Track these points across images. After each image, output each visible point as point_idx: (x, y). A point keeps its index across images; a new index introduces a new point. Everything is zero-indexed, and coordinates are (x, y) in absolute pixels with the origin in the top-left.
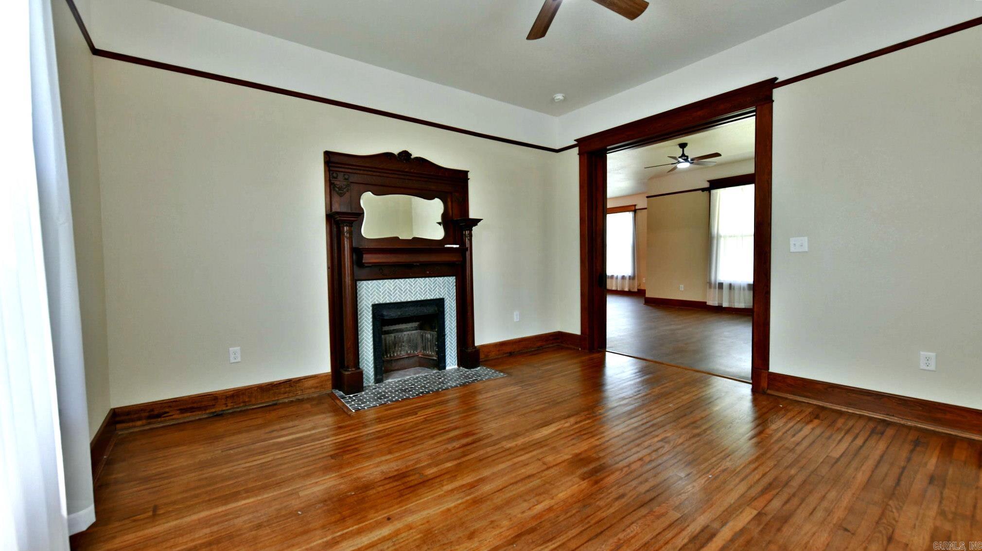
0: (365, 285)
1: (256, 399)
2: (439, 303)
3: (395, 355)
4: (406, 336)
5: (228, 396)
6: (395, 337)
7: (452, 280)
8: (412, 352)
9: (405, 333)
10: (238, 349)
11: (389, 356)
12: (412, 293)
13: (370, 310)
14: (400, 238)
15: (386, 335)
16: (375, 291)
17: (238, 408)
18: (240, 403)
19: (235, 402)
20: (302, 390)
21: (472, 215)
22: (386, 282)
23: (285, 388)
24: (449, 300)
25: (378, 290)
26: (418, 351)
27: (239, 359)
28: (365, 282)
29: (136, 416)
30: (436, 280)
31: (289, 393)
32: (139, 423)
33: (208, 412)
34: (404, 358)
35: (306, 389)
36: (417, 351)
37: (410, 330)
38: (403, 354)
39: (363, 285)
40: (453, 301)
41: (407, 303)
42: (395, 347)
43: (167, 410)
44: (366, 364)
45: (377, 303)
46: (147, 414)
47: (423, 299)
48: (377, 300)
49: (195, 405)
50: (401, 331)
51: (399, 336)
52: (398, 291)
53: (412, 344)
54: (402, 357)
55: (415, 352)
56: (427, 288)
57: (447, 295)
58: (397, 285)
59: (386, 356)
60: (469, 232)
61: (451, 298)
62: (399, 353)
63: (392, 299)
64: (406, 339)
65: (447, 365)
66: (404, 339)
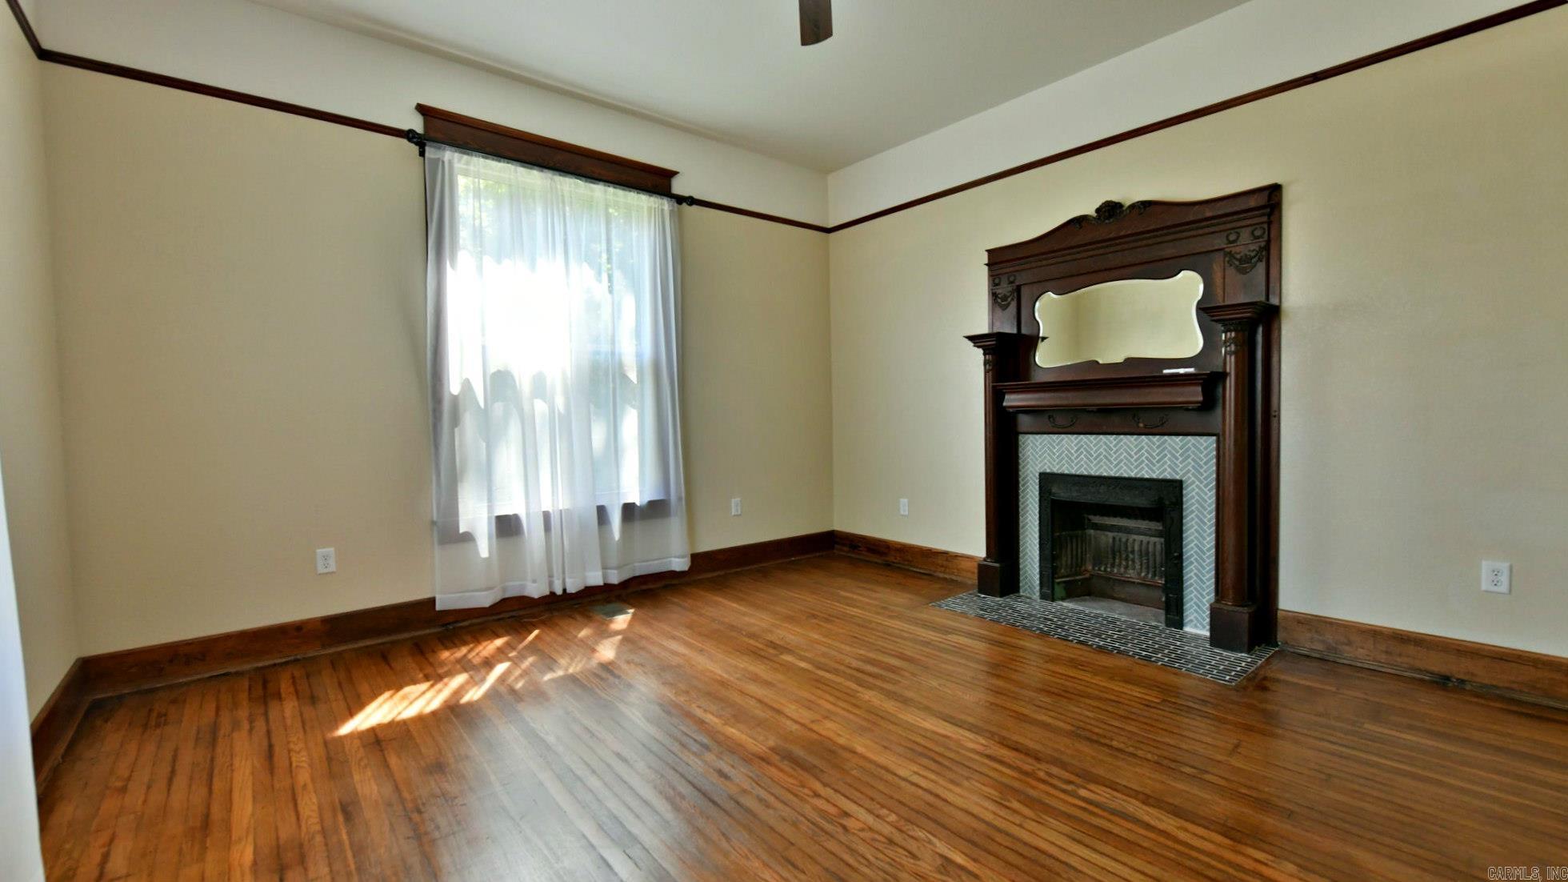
0: (1032, 441)
1: (917, 562)
2: (1174, 488)
3: (1115, 571)
4: (1137, 544)
5: (898, 549)
6: (1114, 538)
7: (1208, 445)
8: (1150, 576)
9: (1135, 537)
10: (906, 500)
11: (1103, 569)
13: (1038, 481)
14: (1101, 362)
15: (1098, 532)
16: (1046, 451)
17: (904, 565)
18: (906, 561)
19: (903, 558)
20: (958, 569)
23: (942, 560)
24: (1197, 486)
25: (1051, 450)
27: (907, 514)
28: (1031, 437)
29: (844, 542)
30: (1165, 441)
31: (946, 567)
34: (1134, 583)
38: (1131, 574)
39: (1029, 441)
40: (1210, 491)
42: (1114, 558)
45: (1048, 471)
46: (848, 542)
47: (1133, 475)
48: (1049, 467)
50: (1128, 531)
51: (1124, 540)
52: (1085, 456)
53: (1151, 562)
54: (1130, 580)
55: (1157, 578)
56: (1143, 455)
57: (1193, 474)
58: (1082, 446)
59: (1097, 568)
60: (1233, 334)
61: (1201, 482)
62: (1122, 570)
63: (1073, 468)
64: (1136, 548)
65: (1187, 623)
66: (1133, 548)
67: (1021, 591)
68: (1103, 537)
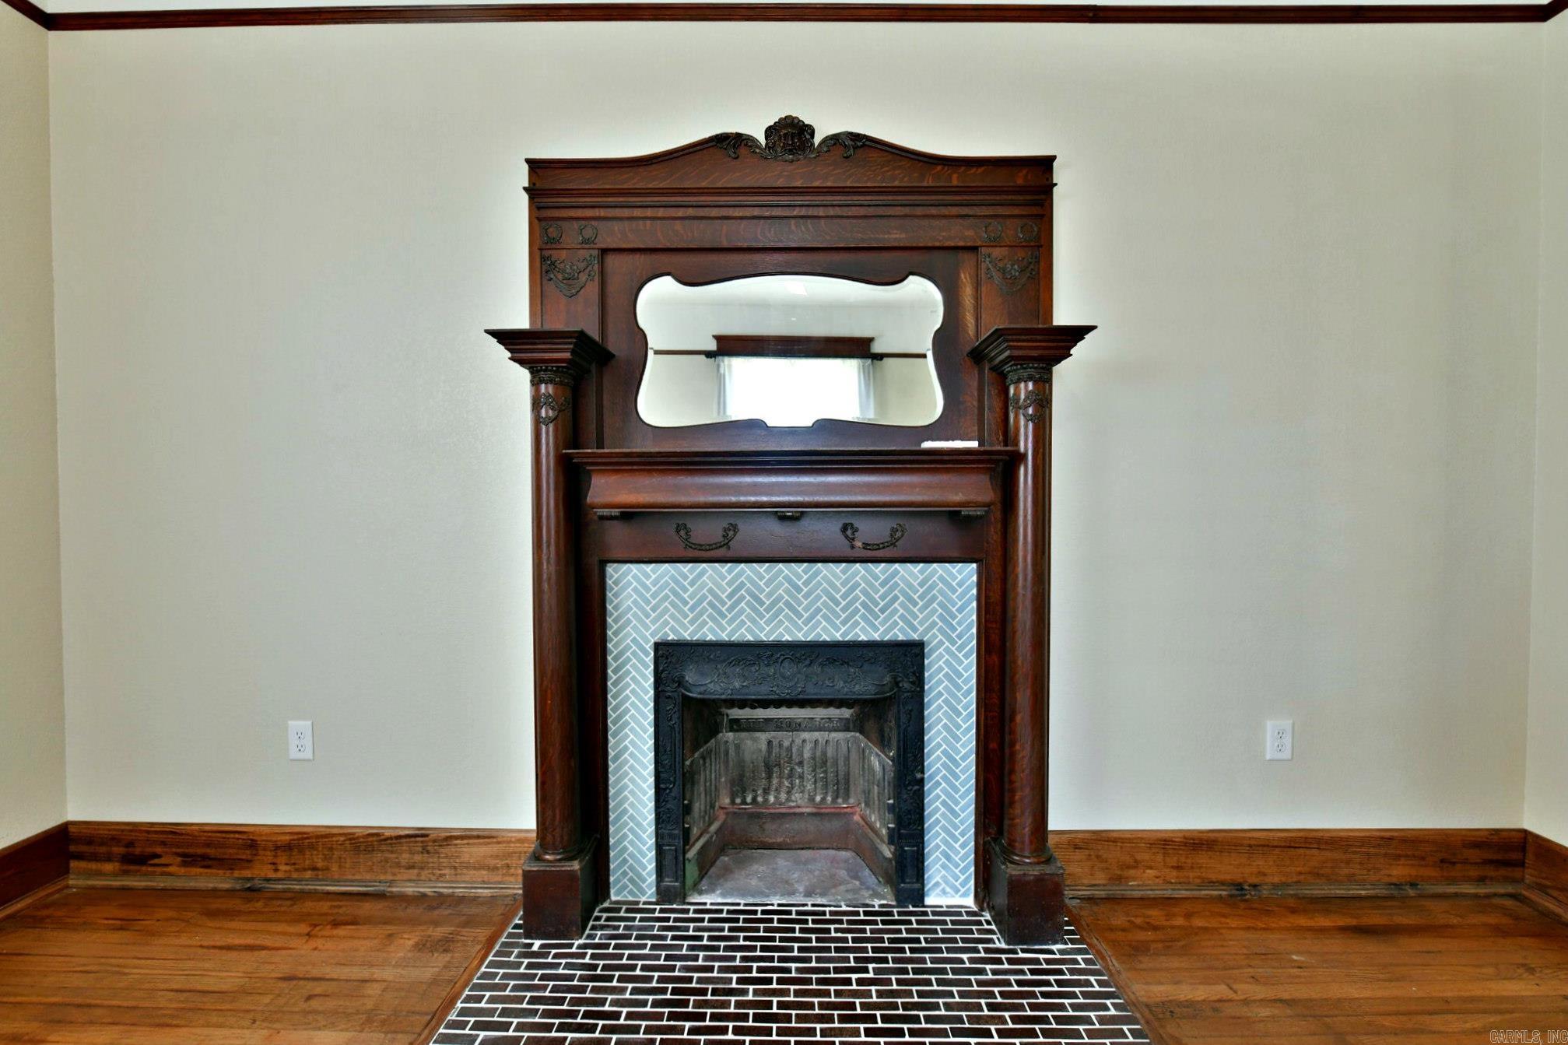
0: (634, 577)
1: (340, 867)
3: (772, 799)
4: (808, 747)
5: (279, 843)
6: (770, 743)
7: (964, 576)
8: (829, 799)
9: (805, 735)
10: (306, 725)
11: (749, 799)
12: (800, 616)
13: (650, 659)
14: (771, 422)
15: (743, 735)
16: (666, 597)
17: (299, 880)
18: (305, 870)
19: (294, 864)
20: (455, 868)
21: (1063, 316)
22: (703, 573)
23: (412, 853)
24: (947, 650)
26: (852, 801)
27: (308, 754)
28: (633, 568)
29: (103, 849)
30: (896, 572)
31: (422, 868)
32: (109, 867)
33: (236, 874)
34: (802, 813)
35: (467, 868)
36: (846, 800)
37: (820, 729)
38: (799, 801)
39: (628, 577)
40: (966, 656)
41: (778, 646)
42: (769, 777)
43: (159, 850)
44: (631, 830)
45: (671, 637)
46: (118, 850)
47: (838, 636)
48: (673, 629)
49: (211, 852)
50: (792, 726)
51: (786, 744)
52: (748, 604)
53: (831, 776)
54: (798, 810)
55: (840, 800)
56: (856, 598)
57: (940, 630)
58: (742, 584)
59: (738, 801)
60: (1030, 386)
61: (953, 643)
62: (783, 796)
63: (723, 629)
64: (807, 755)
65: (929, 890)
66: (801, 754)
67: (612, 892)
68: (749, 742)
